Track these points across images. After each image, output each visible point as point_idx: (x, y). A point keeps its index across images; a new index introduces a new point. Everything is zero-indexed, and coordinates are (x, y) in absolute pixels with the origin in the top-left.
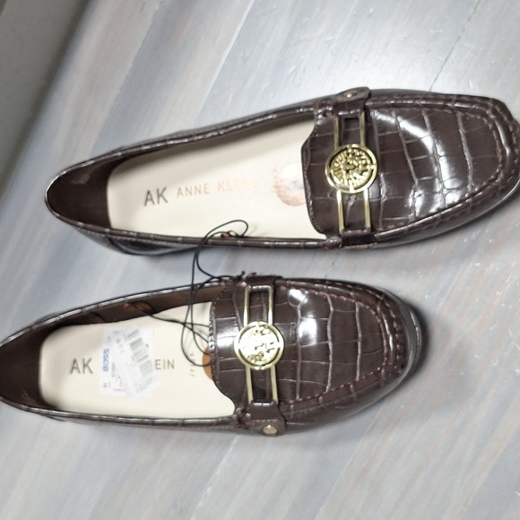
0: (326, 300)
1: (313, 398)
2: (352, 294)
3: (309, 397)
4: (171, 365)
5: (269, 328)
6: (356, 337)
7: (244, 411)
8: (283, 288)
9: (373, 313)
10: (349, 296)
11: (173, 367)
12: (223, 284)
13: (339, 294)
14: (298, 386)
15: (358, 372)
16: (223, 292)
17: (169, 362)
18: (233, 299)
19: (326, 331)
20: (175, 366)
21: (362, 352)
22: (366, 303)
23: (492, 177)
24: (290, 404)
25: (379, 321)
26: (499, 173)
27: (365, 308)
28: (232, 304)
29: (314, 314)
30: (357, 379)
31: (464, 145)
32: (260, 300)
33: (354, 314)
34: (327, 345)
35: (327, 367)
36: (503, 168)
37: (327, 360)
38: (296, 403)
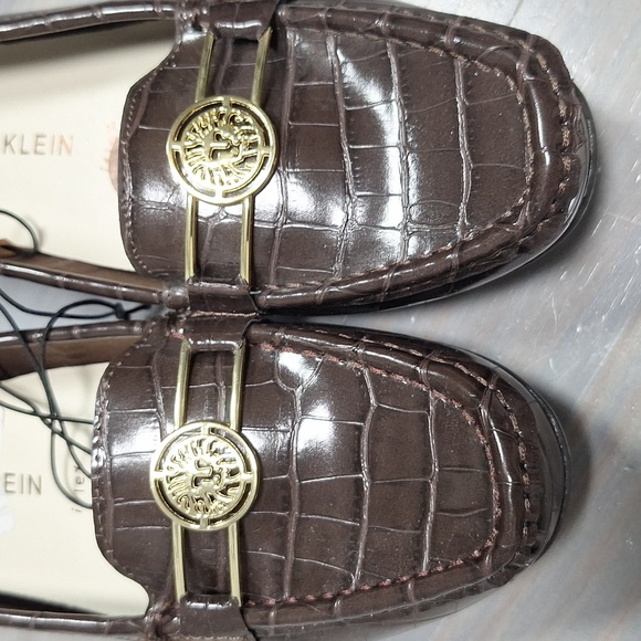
0: (362, 380)
1: (320, 600)
2: (421, 371)
3: (311, 598)
4: (34, 486)
5: (228, 437)
6: (426, 471)
7: (168, 612)
8: (266, 348)
9: (470, 420)
10: (414, 376)
11: (39, 490)
12: (136, 329)
13: (392, 369)
14: (288, 569)
15: (426, 554)
16: (132, 349)
17: (30, 479)
18: (153, 367)
19: (358, 451)
20: (42, 490)
21: (439, 508)
22: (454, 396)
23: (508, 213)
24: (270, 608)
25: (483, 441)
26: (522, 206)
27: (450, 407)
28: (150, 377)
29: (333, 410)
30: (424, 572)
31: (462, 132)
32: (214, 372)
33: (424, 419)
34: (359, 482)
35: (356, 531)
36: (532, 197)
37: (357, 516)
38: (283, 605)
